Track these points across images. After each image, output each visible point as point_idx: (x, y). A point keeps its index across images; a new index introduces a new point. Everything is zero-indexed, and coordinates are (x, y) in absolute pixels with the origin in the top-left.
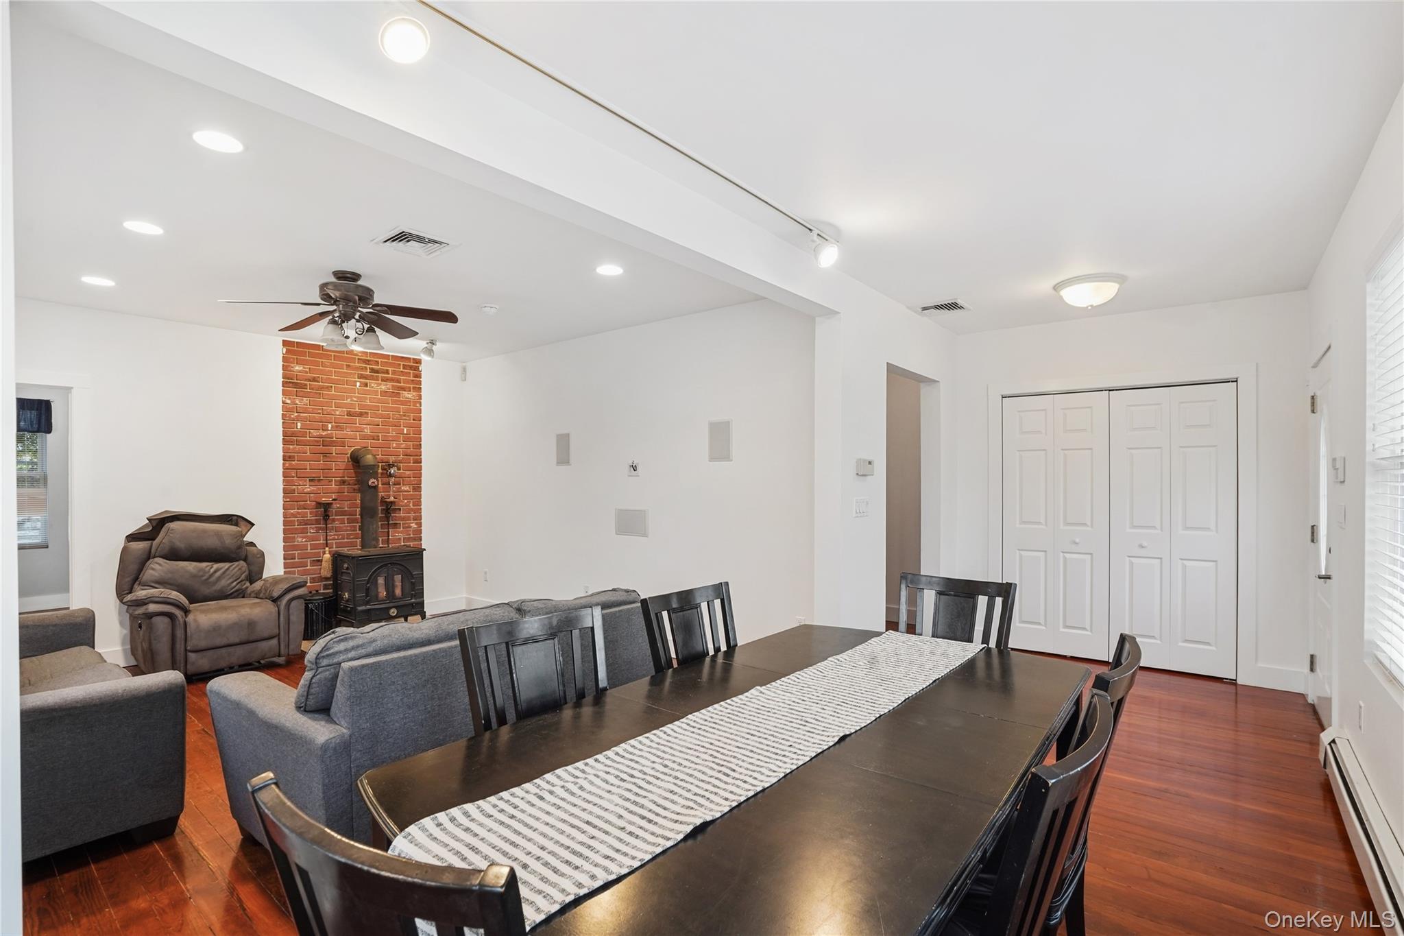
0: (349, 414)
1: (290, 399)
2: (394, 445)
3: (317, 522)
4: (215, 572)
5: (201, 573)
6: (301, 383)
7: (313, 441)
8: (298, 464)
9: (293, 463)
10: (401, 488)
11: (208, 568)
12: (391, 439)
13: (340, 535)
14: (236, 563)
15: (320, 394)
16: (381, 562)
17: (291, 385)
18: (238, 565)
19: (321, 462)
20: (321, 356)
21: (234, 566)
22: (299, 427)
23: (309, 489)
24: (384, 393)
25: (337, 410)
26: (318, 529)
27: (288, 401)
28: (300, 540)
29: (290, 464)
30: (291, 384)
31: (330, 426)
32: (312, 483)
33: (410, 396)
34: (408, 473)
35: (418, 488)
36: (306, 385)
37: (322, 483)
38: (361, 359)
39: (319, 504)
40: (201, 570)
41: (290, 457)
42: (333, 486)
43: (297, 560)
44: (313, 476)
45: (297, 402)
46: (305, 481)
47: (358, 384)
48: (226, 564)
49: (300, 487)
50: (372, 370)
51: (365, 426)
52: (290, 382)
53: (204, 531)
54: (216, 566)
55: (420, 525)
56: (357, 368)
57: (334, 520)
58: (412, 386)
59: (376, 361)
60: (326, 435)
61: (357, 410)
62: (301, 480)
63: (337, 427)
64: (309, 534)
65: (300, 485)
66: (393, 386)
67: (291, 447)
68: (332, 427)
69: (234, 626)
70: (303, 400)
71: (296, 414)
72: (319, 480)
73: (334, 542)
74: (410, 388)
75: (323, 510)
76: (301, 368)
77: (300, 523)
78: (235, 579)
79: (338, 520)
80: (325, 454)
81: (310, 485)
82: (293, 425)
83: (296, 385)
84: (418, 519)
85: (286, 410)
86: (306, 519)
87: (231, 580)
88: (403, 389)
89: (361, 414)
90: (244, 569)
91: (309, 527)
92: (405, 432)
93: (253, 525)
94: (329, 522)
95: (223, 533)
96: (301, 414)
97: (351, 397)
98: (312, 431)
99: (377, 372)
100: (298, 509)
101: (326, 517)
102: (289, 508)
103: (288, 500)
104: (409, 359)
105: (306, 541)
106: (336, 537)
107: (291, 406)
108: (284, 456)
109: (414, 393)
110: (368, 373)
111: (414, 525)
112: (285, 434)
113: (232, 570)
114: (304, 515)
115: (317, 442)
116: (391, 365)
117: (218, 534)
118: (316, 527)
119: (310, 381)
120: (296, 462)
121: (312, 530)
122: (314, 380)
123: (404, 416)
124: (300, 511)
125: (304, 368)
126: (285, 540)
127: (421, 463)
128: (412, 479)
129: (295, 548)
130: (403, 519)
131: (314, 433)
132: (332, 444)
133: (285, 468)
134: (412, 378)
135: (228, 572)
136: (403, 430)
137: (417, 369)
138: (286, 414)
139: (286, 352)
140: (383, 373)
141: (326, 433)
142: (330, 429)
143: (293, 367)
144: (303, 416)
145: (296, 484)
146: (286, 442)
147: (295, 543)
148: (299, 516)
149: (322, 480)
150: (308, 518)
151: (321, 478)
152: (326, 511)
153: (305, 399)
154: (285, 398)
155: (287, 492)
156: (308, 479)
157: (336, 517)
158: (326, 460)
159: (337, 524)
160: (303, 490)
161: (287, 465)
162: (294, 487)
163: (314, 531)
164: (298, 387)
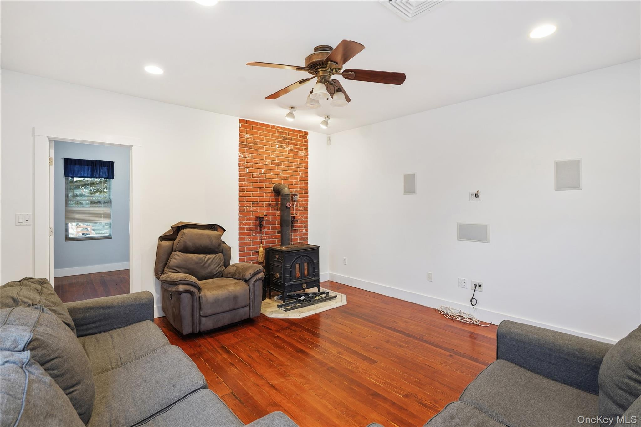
0: (272, 164)
1: (243, 154)
2: (295, 183)
3: (256, 229)
4: (208, 260)
5: (200, 262)
6: (248, 145)
7: (254, 180)
8: (246, 193)
9: (244, 192)
10: (298, 208)
11: (204, 258)
12: (293, 179)
13: (268, 236)
14: (218, 255)
15: (258, 151)
16: (298, 255)
19: (258, 193)
20: (258, 129)
21: (217, 257)
22: (247, 171)
23: (252, 209)
24: (289, 152)
25: (267, 161)
26: (257, 233)
27: (242, 156)
28: (248, 240)
29: (243, 194)
30: (243, 145)
31: (263, 170)
32: (254, 205)
33: (302, 154)
34: (301, 199)
35: (306, 209)
36: (251, 146)
37: (259, 205)
38: (278, 131)
39: (257, 218)
40: (200, 259)
41: (243, 189)
42: (264, 207)
43: (245, 252)
44: (255, 201)
45: (247, 156)
46: (250, 204)
47: (277, 146)
48: (213, 255)
49: (248, 208)
50: (284, 138)
51: (280, 171)
53: (202, 235)
54: (208, 256)
55: (307, 230)
56: (277, 137)
57: (264, 228)
58: (303, 148)
59: (286, 133)
60: (261, 176)
61: (276, 161)
62: (247, 203)
63: (267, 171)
64: (252, 236)
65: (247, 206)
66: (294, 147)
67: (243, 183)
68: (264, 172)
69: (227, 299)
70: (249, 155)
71: (246, 164)
72: (257, 204)
73: (265, 241)
74: (302, 149)
75: (259, 221)
76: (249, 136)
77: (248, 229)
78: (218, 265)
79: (267, 227)
80: (261, 188)
81: (253, 207)
82: (244, 170)
83: (246, 146)
84: (306, 227)
85: (241, 161)
86: (250, 227)
87: (216, 266)
88: (299, 149)
89: (278, 164)
90: (221, 259)
91: (252, 231)
92: (300, 175)
93: (225, 230)
94: (262, 229)
95: (211, 236)
96: (249, 163)
97: (274, 153)
98: (254, 174)
99: (286, 139)
100: (246, 221)
101: (261, 226)
102: (242, 220)
103: (242, 215)
104: (302, 132)
105: (250, 240)
106: (266, 238)
107: (243, 158)
108: (240, 189)
109: (305, 152)
110: (282, 140)
111: (304, 231)
112: (240, 175)
113: (216, 259)
114: (249, 224)
115: (256, 180)
116: (294, 135)
117: (209, 237)
118: (256, 232)
119: (253, 144)
120: (246, 192)
121: (253, 234)
122: (255, 143)
123: (300, 165)
124: (247, 222)
126: (240, 240)
127: (308, 193)
128: (304, 203)
129: (245, 244)
130: (299, 227)
131: (255, 175)
132: (264, 182)
133: (240, 196)
134: (303, 143)
135: (214, 260)
136: (300, 173)
137: (306, 138)
138: (241, 164)
139: (241, 126)
140: (289, 139)
141: (261, 175)
142: (263, 172)
143: (244, 135)
144: (249, 165)
145: (246, 206)
146: (241, 180)
147: (245, 241)
148: (247, 225)
149: (259, 203)
150: (252, 226)
151: (258, 202)
152: (261, 222)
153: (250, 154)
154: (241, 154)
155: (241, 211)
156: (252, 203)
157: (265, 226)
158: (261, 191)
159: (266, 230)
160: (249, 209)
161: (241, 194)
162: (245, 207)
163: (255, 234)
164: (247, 147)
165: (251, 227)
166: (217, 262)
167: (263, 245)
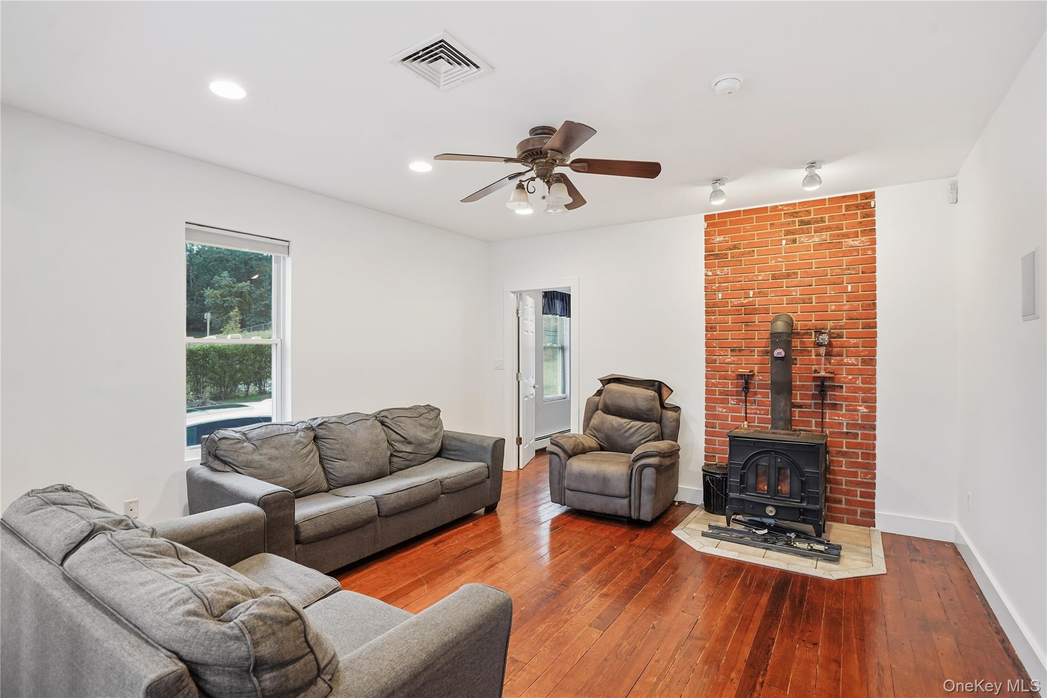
0: (774, 277)
1: (711, 271)
2: (833, 307)
3: (738, 394)
4: (630, 428)
5: (620, 428)
6: (722, 254)
7: (734, 310)
8: (719, 334)
9: (715, 333)
10: (842, 360)
11: (626, 424)
12: (827, 300)
13: (762, 410)
14: (648, 424)
15: (741, 260)
16: (763, 448)
17: (712, 257)
18: (649, 426)
19: (743, 331)
21: (645, 426)
22: (720, 298)
23: (729, 360)
24: (818, 247)
25: (760, 275)
26: (739, 401)
27: (710, 273)
28: (720, 410)
29: (712, 335)
30: (712, 256)
31: (751, 293)
32: (734, 354)
33: (856, 243)
34: (853, 341)
35: (870, 361)
36: (727, 254)
37: (743, 353)
38: (788, 213)
39: (741, 376)
40: (620, 425)
41: (711, 328)
42: (756, 356)
43: (717, 429)
44: (735, 346)
45: (718, 273)
46: (726, 351)
47: (784, 242)
48: (640, 422)
49: (721, 357)
50: (802, 223)
51: (793, 288)
52: (711, 255)
54: (633, 423)
55: (873, 409)
56: (782, 225)
57: (755, 394)
58: (859, 230)
59: (807, 211)
60: (747, 302)
61: (784, 271)
62: (722, 350)
63: (759, 293)
64: (730, 405)
65: (721, 356)
66: (831, 235)
67: (713, 317)
68: (754, 294)
70: (723, 270)
71: (717, 285)
72: (740, 351)
73: (756, 416)
74: (857, 232)
75: (744, 381)
76: (722, 239)
77: (721, 393)
79: (761, 393)
80: (747, 323)
81: (731, 356)
82: (714, 296)
83: (717, 256)
84: (870, 402)
85: (709, 282)
86: (726, 389)
87: (640, 438)
88: (847, 236)
89: (788, 276)
90: (654, 430)
91: (730, 397)
92: (849, 290)
93: (672, 391)
94: (748, 395)
96: (723, 285)
97: (776, 258)
98: (733, 300)
99: (808, 223)
100: (719, 379)
101: (746, 388)
102: (710, 378)
103: (710, 369)
104: (855, 197)
105: (726, 412)
106: (758, 412)
107: (712, 278)
108: (706, 327)
109: (863, 239)
110: (797, 227)
111: (863, 409)
112: (707, 306)
113: (643, 429)
114: (725, 385)
115: (738, 310)
116: (827, 210)
118: (737, 399)
119: (731, 250)
120: (718, 332)
121: (732, 402)
122: (735, 247)
123: (848, 269)
124: (721, 381)
125: (724, 237)
126: (707, 408)
127: (876, 327)
128: (861, 348)
129: (716, 417)
130: (846, 399)
131: (736, 301)
132: (755, 311)
133: (707, 339)
134: (859, 220)
135: (640, 430)
136: (847, 286)
137: (868, 205)
138: (707, 287)
139: (707, 226)
140: (817, 222)
141: (747, 301)
142: (751, 296)
143: (713, 240)
144: (723, 287)
145: (717, 354)
146: (708, 313)
147: (717, 413)
148: (719, 386)
149: (743, 350)
150: (730, 389)
151: (743, 348)
152: (747, 383)
153: (725, 268)
154: (707, 271)
155: (709, 362)
156: (729, 349)
157: (758, 390)
158: (747, 329)
159: (758, 398)
160: (724, 360)
161: (709, 335)
162: (716, 357)
163: (735, 403)
164: (718, 258)
165: (728, 391)
166: (643, 434)
167: (748, 422)
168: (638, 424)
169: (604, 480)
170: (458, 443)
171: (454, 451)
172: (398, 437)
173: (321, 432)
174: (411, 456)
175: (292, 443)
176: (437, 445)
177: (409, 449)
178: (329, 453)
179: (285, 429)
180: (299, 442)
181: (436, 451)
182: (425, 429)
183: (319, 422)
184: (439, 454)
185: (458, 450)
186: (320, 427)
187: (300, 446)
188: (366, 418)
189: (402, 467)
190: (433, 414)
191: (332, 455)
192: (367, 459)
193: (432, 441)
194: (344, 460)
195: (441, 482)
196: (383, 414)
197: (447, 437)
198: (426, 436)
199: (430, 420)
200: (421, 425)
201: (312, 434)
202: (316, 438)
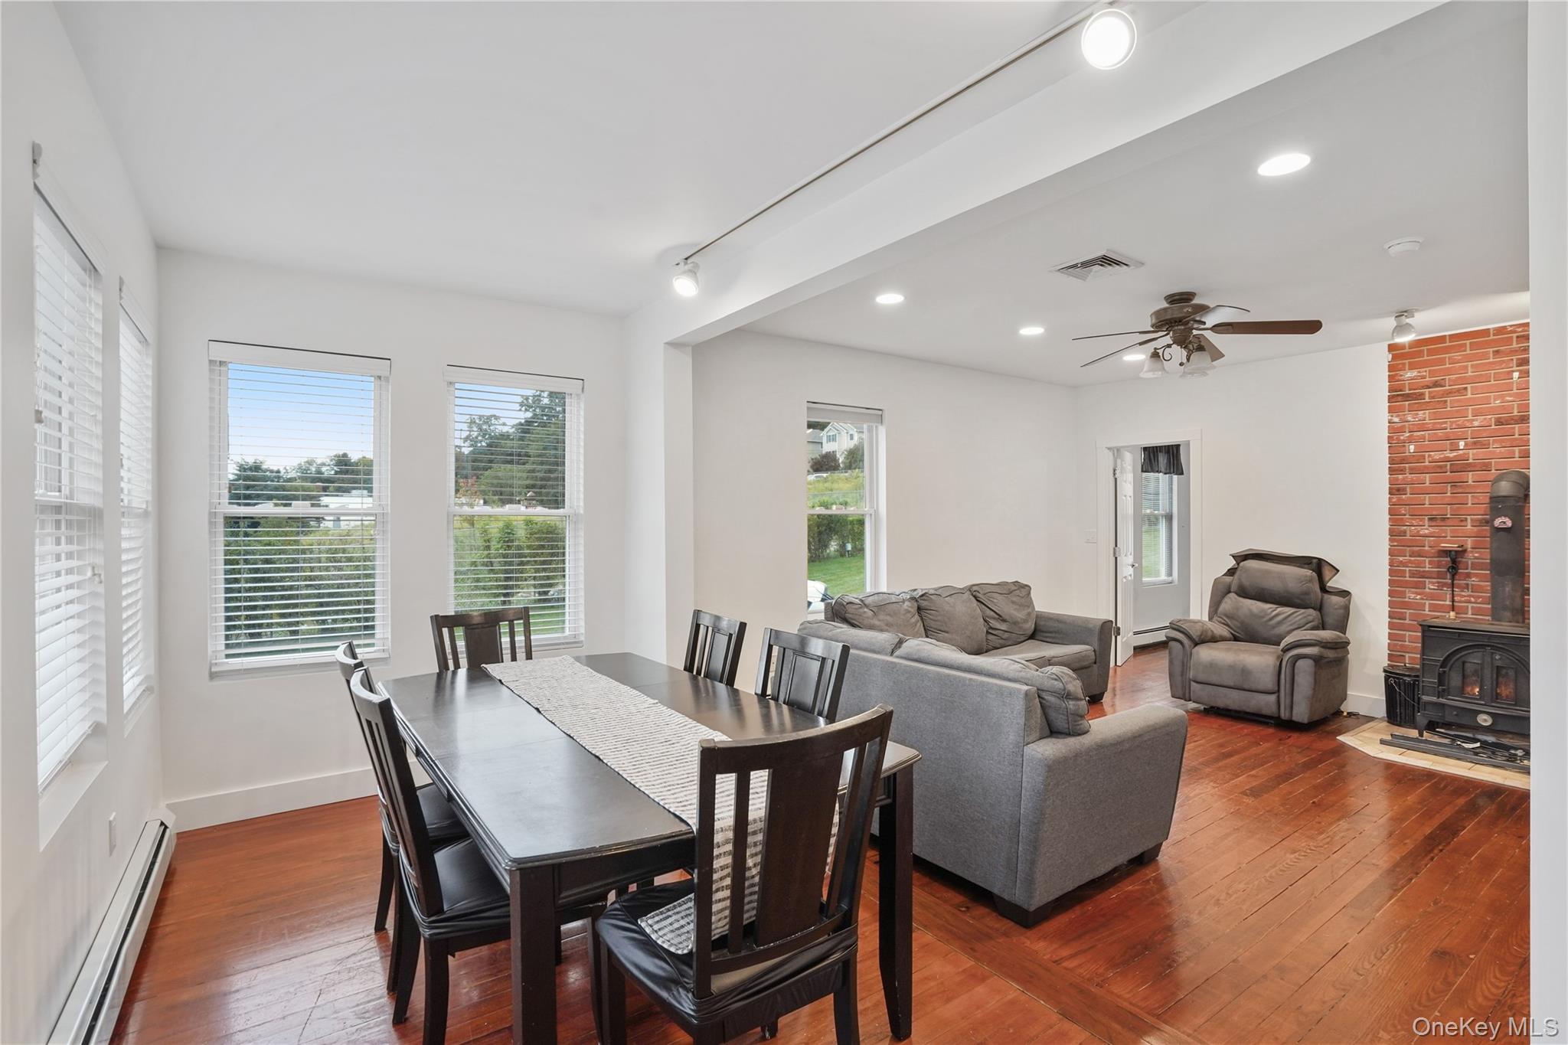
0: (1498, 422)
1: (1398, 416)
3: (1440, 575)
4: (1276, 616)
5: (1261, 615)
6: (1415, 394)
7: (1434, 467)
8: (1411, 498)
9: (1404, 496)
11: (1269, 611)
13: (1478, 597)
14: (1303, 611)
15: (1446, 401)
17: (1400, 398)
18: (1303, 613)
19: (1449, 494)
20: (1447, 350)
21: (1298, 613)
22: (1412, 451)
23: (1426, 531)
25: (1476, 420)
26: (1441, 586)
27: (1396, 420)
28: (1411, 596)
29: (1399, 499)
30: (1398, 396)
31: (1462, 444)
32: (1434, 524)
36: (1422, 394)
37: (1449, 522)
38: (1522, 337)
39: (1446, 553)
41: (1398, 490)
42: (1469, 527)
43: (1407, 621)
44: (1434, 513)
45: (1409, 419)
46: (1422, 520)
47: (1516, 375)
48: (1291, 609)
49: (1413, 528)
52: (1398, 395)
54: (1280, 609)
56: (1513, 352)
57: (1468, 576)
60: (1455, 456)
62: (1413, 519)
63: (1475, 443)
64: (1427, 590)
65: (1414, 526)
67: (1400, 477)
68: (1466, 445)
70: (1417, 414)
71: (1408, 434)
72: (1443, 519)
73: (1470, 605)
75: (1449, 559)
76: (1415, 374)
77: (1413, 575)
78: (1296, 627)
79: (1476, 575)
80: (1454, 484)
81: (1429, 526)
82: (1402, 449)
83: (1407, 397)
85: (1394, 430)
86: (1422, 569)
90: (1310, 618)
91: (1427, 580)
93: (1338, 571)
94: (1457, 577)
96: (1415, 434)
97: (1503, 397)
98: (1431, 453)
100: (1410, 556)
101: (1454, 568)
102: (1396, 554)
103: (1396, 544)
105: (1422, 599)
106: (1473, 599)
107: (1400, 425)
108: (1391, 489)
112: (1392, 461)
113: (1296, 617)
114: (1419, 564)
115: (1440, 467)
117: (1282, 576)
118: (1438, 583)
119: (1430, 388)
120: (1408, 496)
121: (1430, 586)
122: (1436, 384)
124: (1413, 559)
125: (1419, 372)
126: (1391, 594)
129: (1406, 605)
131: (1437, 456)
132: (1468, 468)
133: (1392, 504)
135: (1290, 618)
138: (1392, 437)
139: (1392, 359)
141: (1455, 454)
142: (1461, 447)
143: (1401, 376)
144: (1418, 436)
145: (1408, 524)
146: (1394, 471)
147: (1407, 600)
148: (1410, 565)
149: (1448, 518)
150: (1427, 569)
151: (1448, 516)
152: (1454, 561)
153: (1420, 412)
154: (1392, 416)
155: (1394, 534)
156: (1426, 518)
157: (1472, 571)
158: (1455, 491)
159: (1474, 581)
160: (1419, 531)
161: (1394, 500)
162: (1405, 527)
163: (1436, 588)
164: (1410, 399)
165: (1424, 571)
166: (1294, 623)
167: (1457, 613)
168: (1289, 610)
169: (1245, 672)
170: (1056, 624)
171: (1051, 632)
172: (992, 613)
173: (924, 604)
174: (1006, 635)
175: (903, 612)
176: (1030, 626)
177: (1004, 627)
178: (933, 624)
179: (894, 599)
180: (908, 611)
181: (1030, 632)
182: (1017, 607)
183: (920, 594)
184: (1032, 637)
185: (1055, 632)
186: (924, 597)
187: (909, 615)
188: (961, 592)
189: (999, 646)
190: (1024, 592)
191: (935, 627)
192: (968, 633)
193: (1026, 621)
194: (947, 632)
195: (1049, 660)
196: (975, 588)
197: (1040, 617)
198: (1020, 615)
199: (1023, 597)
200: (1013, 602)
201: (916, 604)
202: (919, 609)
